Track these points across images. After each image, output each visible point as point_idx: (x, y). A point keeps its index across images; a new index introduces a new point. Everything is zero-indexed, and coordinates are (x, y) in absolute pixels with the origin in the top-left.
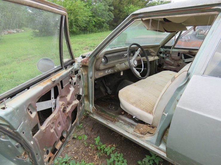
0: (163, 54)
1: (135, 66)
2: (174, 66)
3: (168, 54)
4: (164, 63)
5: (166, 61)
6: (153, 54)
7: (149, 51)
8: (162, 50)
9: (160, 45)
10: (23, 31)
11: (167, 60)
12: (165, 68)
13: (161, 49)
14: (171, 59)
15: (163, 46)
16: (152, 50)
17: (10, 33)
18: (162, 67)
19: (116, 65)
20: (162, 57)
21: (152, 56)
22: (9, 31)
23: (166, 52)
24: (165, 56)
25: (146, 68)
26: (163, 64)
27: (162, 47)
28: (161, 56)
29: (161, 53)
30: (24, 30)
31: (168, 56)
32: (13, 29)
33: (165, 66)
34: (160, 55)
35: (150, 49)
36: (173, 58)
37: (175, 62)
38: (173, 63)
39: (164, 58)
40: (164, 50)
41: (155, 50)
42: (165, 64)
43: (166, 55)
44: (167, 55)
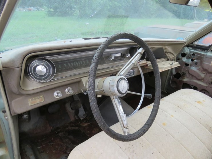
0: (188, 58)
1: (119, 94)
2: (204, 82)
3: (197, 59)
4: (187, 73)
5: (191, 70)
6: (170, 56)
7: (165, 50)
8: (187, 50)
9: (185, 42)
10: (43, 9)
11: (194, 68)
12: (186, 81)
13: (186, 48)
14: (202, 69)
15: (190, 45)
16: (169, 49)
17: (30, 10)
18: (180, 79)
19: (82, 79)
20: (185, 62)
21: (168, 60)
22: (30, 8)
23: (194, 54)
24: (189, 62)
25: (150, 94)
26: (184, 74)
27: (188, 46)
28: (183, 61)
29: (184, 55)
30: (45, 9)
31: (196, 63)
32: (34, 7)
33: (187, 77)
34: (181, 59)
35: (167, 47)
36: (205, 67)
37: (208, 75)
38: (203, 76)
39: (187, 65)
40: (190, 52)
41: (174, 50)
42: (188, 75)
43: (192, 60)
44: (195, 61)
